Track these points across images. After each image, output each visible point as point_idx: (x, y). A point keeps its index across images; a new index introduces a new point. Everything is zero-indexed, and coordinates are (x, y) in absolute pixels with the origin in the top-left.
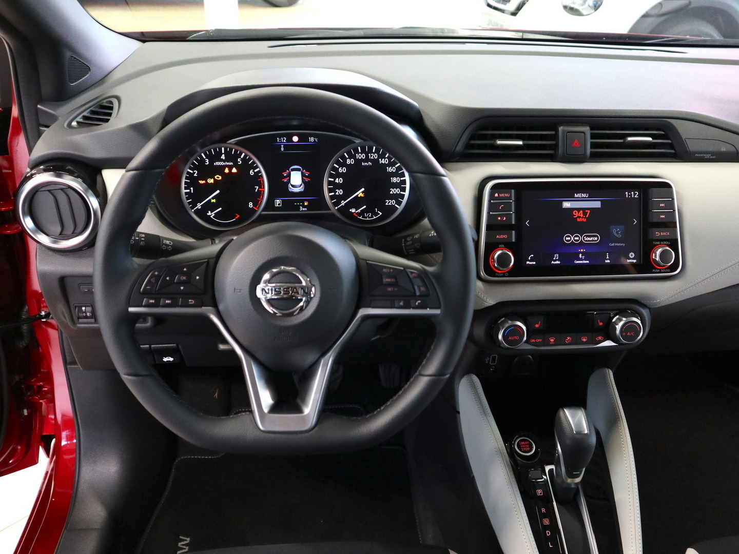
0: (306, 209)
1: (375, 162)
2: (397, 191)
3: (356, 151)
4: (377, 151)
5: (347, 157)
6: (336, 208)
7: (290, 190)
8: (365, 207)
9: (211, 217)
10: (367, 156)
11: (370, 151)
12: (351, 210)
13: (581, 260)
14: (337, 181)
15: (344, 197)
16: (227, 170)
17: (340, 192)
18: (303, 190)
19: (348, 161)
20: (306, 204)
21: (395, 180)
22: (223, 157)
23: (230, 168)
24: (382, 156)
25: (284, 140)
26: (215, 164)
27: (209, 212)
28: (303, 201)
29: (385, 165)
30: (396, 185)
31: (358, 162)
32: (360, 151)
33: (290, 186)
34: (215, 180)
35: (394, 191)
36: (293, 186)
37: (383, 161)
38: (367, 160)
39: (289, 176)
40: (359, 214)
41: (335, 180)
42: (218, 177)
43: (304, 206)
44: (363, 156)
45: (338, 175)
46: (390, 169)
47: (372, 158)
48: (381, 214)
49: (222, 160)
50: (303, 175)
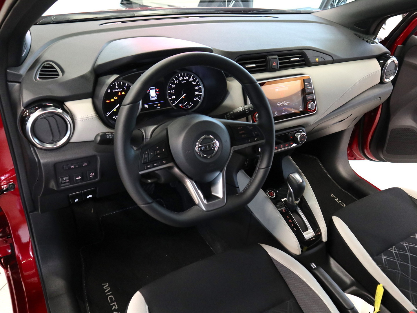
0: (159, 108)
1: (187, 80)
2: (198, 93)
3: (179, 77)
4: (187, 75)
5: (175, 80)
6: (173, 105)
7: (151, 99)
8: (187, 102)
9: (115, 118)
10: (183, 78)
11: (184, 76)
12: (179, 105)
13: (284, 112)
14: (172, 92)
15: (176, 99)
16: (119, 94)
17: (174, 97)
18: (157, 98)
19: (176, 82)
20: (159, 105)
21: (196, 88)
22: (117, 87)
23: (121, 92)
24: (190, 77)
26: (113, 91)
27: (114, 116)
28: (157, 104)
29: (191, 82)
30: (197, 90)
31: (180, 81)
32: (180, 76)
33: (151, 98)
34: (114, 99)
35: (197, 93)
36: (152, 97)
37: (191, 80)
38: (183, 80)
39: (149, 92)
40: (183, 107)
41: (171, 92)
42: (116, 98)
43: (158, 106)
44: (181, 79)
45: (172, 89)
46: (194, 83)
47: (186, 79)
48: (192, 105)
49: (116, 89)
50: (156, 91)
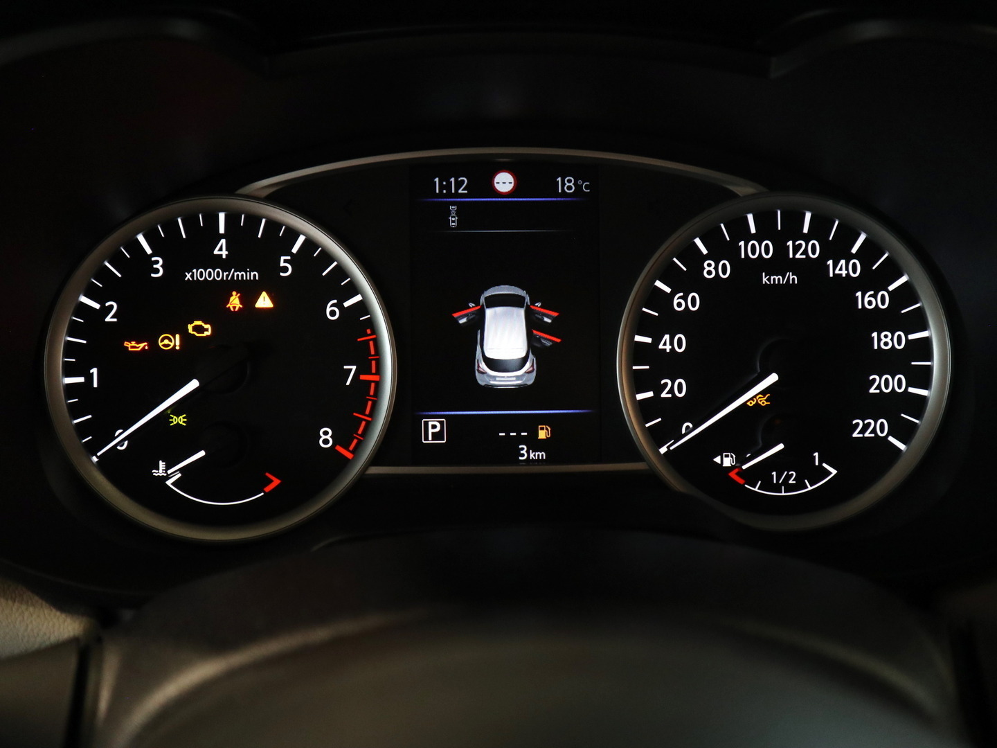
0: (542, 455)
1: (812, 270)
2: (893, 384)
3: (740, 231)
4: (819, 229)
5: (705, 251)
6: (663, 450)
7: (482, 380)
8: (781, 447)
9: (169, 483)
10: (781, 250)
11: (793, 229)
12: (718, 460)
14: (665, 345)
15: (696, 408)
16: (235, 302)
17: (676, 388)
18: (530, 380)
19: (709, 269)
20: (542, 435)
21: (886, 340)
22: (221, 249)
23: (248, 295)
24: (838, 250)
25: (458, 185)
26: (188, 276)
27: (162, 465)
28: (532, 424)
29: (848, 286)
30: (891, 362)
31: (747, 270)
32: (753, 230)
33: (483, 366)
34: (186, 337)
35: (885, 384)
36: (494, 364)
37: (842, 269)
38: (780, 263)
39: (478, 323)
40: (752, 475)
41: (657, 340)
42: (199, 329)
43: (535, 444)
44: (763, 250)
45: (672, 322)
46: (866, 301)
47: (798, 256)
48: (834, 472)
49: (217, 262)
50: (532, 324)
